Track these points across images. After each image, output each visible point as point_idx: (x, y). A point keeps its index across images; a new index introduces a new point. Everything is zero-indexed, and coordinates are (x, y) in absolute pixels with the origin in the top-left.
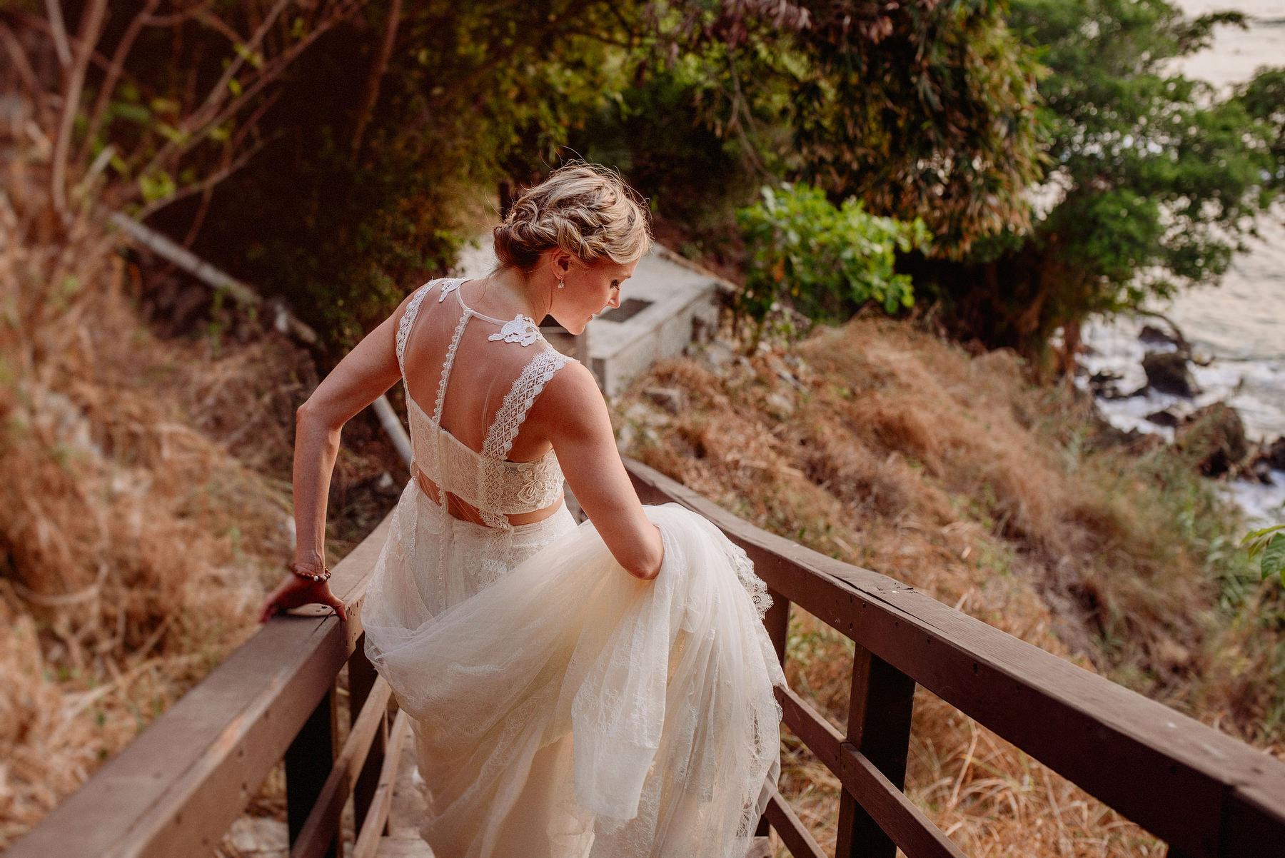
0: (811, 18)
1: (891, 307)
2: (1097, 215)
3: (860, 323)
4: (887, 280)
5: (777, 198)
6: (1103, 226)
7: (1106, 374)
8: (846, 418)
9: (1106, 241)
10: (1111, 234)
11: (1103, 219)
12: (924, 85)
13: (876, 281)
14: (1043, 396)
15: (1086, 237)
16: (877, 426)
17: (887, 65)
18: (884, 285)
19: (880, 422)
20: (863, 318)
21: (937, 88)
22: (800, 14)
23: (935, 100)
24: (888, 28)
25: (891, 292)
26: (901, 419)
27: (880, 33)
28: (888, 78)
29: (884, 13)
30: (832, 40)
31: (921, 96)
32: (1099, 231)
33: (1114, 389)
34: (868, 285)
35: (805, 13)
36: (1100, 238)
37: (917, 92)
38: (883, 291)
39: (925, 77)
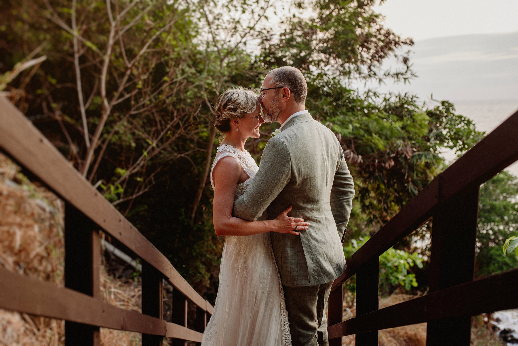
0: (362, 159)
1: (408, 288)
2: (492, 255)
3: (395, 296)
4: (405, 276)
5: (358, 243)
6: (494, 259)
7: (507, 330)
8: (392, 334)
9: (496, 265)
10: (498, 262)
11: (494, 256)
12: (411, 187)
13: (401, 277)
14: (478, 332)
15: (488, 265)
16: (406, 338)
17: (395, 181)
18: (404, 278)
19: (407, 337)
20: (397, 294)
21: (416, 187)
22: (359, 157)
23: (416, 192)
24: (393, 163)
25: (407, 282)
26: (415, 335)
27: (389, 165)
28: (396, 185)
29: (390, 158)
30: (371, 169)
31: (410, 191)
32: (493, 261)
33: (512, 336)
34: (397, 278)
35: (360, 157)
36: (494, 264)
37: (408, 189)
38: (404, 281)
39: (411, 183)
